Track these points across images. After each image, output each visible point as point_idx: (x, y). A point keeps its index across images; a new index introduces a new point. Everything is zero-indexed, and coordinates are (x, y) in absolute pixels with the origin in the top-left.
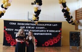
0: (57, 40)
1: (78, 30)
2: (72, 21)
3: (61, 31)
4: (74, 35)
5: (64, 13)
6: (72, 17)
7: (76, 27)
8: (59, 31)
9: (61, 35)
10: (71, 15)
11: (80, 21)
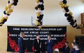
0: (62, 45)
2: (76, 25)
3: (66, 36)
4: (79, 39)
5: (67, 17)
6: (76, 21)
8: (64, 36)
9: (66, 39)
10: (74, 19)
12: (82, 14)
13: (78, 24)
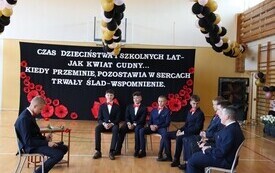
1: (243, 72)
2: (225, 45)
4: (230, 86)
5: (201, 16)
6: (224, 31)
7: (238, 64)
10: (220, 25)
11: (249, 45)
12: (240, 17)
13: (229, 42)
